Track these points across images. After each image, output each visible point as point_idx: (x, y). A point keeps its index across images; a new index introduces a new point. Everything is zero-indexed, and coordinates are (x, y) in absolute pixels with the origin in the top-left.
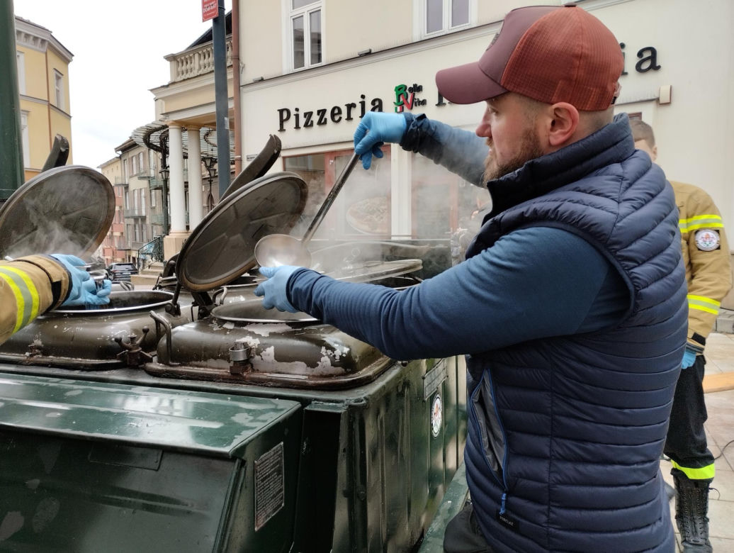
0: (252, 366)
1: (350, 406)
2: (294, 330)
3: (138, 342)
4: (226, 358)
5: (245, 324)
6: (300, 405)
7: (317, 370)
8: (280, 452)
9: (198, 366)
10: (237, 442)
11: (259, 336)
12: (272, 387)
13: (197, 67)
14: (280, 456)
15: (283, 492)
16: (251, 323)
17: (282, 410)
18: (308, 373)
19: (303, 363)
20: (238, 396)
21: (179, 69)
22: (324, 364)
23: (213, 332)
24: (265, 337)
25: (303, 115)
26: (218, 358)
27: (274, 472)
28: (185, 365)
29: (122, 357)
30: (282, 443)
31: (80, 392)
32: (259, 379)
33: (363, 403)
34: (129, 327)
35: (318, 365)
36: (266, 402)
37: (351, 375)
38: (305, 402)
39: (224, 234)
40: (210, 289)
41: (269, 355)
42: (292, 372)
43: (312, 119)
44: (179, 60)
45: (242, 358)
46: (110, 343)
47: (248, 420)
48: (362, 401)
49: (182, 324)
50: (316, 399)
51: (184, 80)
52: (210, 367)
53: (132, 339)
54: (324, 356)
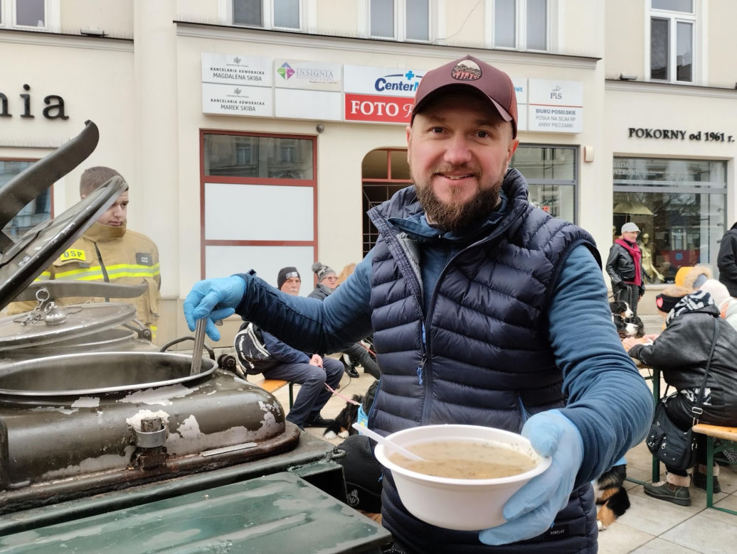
0: (166, 450)
1: (337, 459)
5: (123, 394)
9: (59, 478)
12: (216, 469)
18: (250, 438)
19: (242, 428)
22: (269, 422)
24: (169, 407)
28: (39, 482)
35: (262, 424)
41: (190, 428)
54: (266, 412)
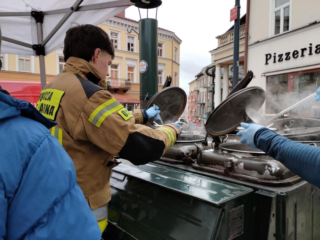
0: (234, 170)
1: (278, 195)
2: (253, 156)
3: (190, 155)
4: (223, 165)
5: (232, 152)
6: (253, 190)
7: (263, 176)
8: (242, 209)
9: (211, 167)
10: (222, 200)
11: (237, 158)
12: (241, 180)
13: (229, 40)
14: (242, 211)
15: (243, 227)
16: (234, 151)
17: (244, 191)
18: (259, 177)
19: (256, 172)
20: (226, 182)
21: (222, 42)
22: (267, 173)
23: (218, 154)
24: (240, 158)
25: (278, 56)
26: (220, 165)
27: (238, 217)
28: (207, 166)
29: (184, 160)
30: (243, 205)
31: (168, 171)
32: (236, 176)
33: (284, 194)
34: (187, 149)
35: (263, 174)
36: (237, 187)
37: (280, 181)
38: (256, 189)
39: (226, 113)
40: (220, 136)
41: (241, 166)
42: (252, 175)
43: (282, 57)
44: (222, 38)
45: (229, 166)
46: (180, 154)
47: (228, 193)
48: (284, 193)
49: (207, 149)
50: (261, 189)
51: (223, 46)
52: (216, 168)
53: (188, 153)
54: (266, 170)
